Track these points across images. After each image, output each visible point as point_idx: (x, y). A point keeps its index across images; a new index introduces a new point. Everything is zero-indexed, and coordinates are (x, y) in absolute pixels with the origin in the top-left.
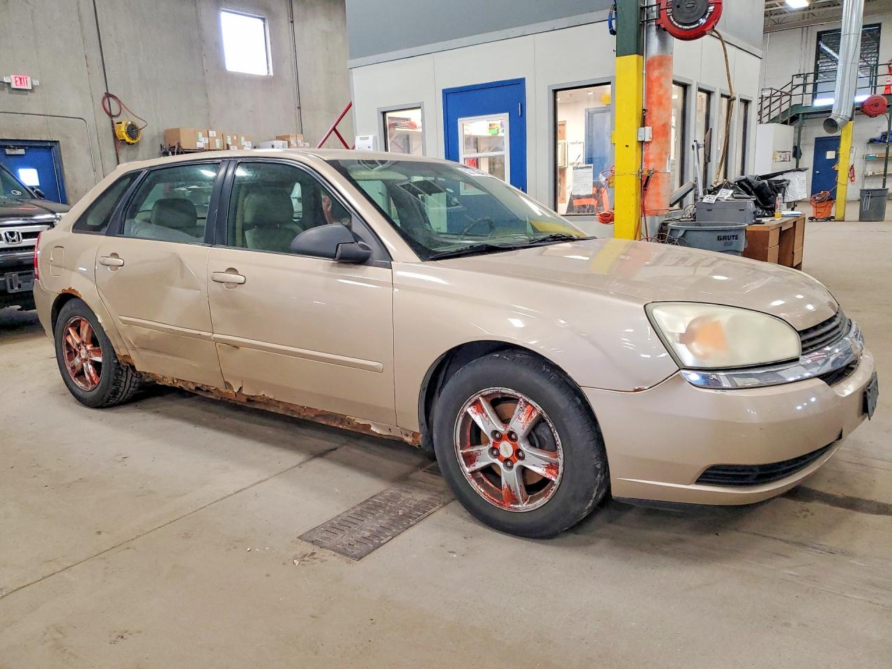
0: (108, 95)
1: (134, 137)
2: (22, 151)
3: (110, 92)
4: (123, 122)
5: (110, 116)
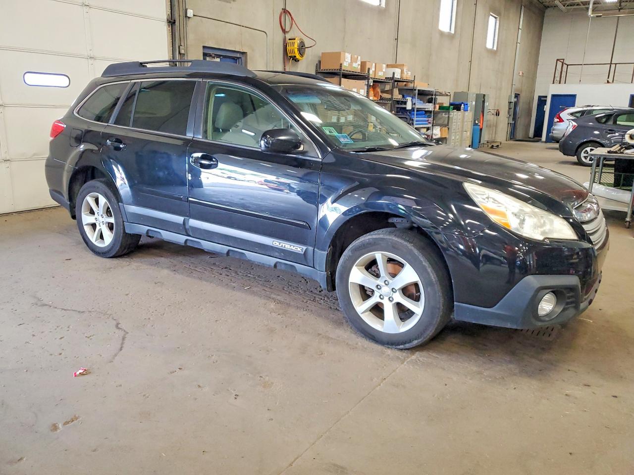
0: (285, 11)
1: (302, 55)
2: (218, 60)
3: (287, 9)
4: (296, 39)
5: (284, 31)
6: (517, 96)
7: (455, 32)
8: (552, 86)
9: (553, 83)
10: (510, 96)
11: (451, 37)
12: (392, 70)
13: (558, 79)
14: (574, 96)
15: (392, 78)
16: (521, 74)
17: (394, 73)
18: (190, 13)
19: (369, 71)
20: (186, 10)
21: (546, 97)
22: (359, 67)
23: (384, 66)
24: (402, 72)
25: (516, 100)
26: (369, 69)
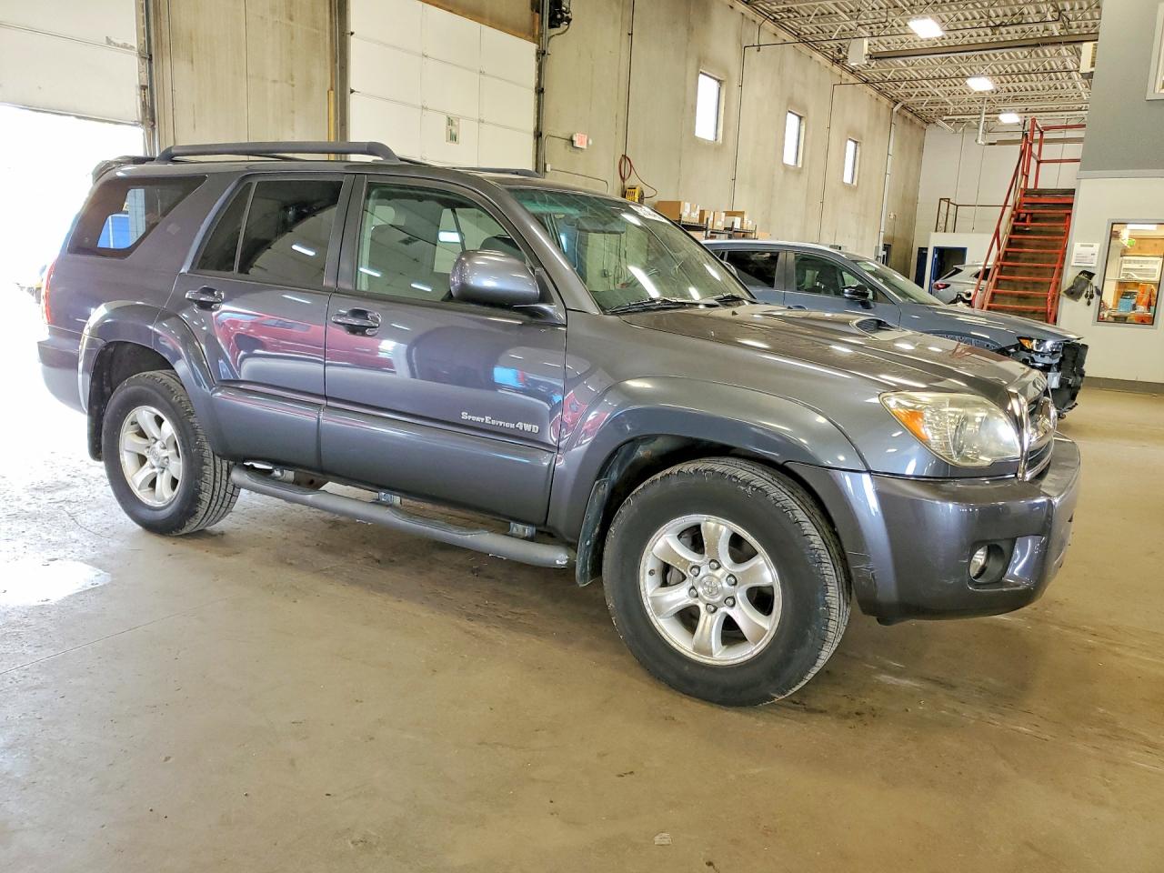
3: (627, 155)
4: (637, 189)
5: (623, 179)
6: (887, 247)
7: (803, 166)
8: (933, 234)
9: (936, 231)
10: (877, 248)
11: (799, 172)
12: (731, 219)
13: (943, 225)
14: (963, 251)
15: (731, 229)
16: (892, 217)
17: (733, 223)
18: (548, 168)
19: (707, 222)
20: (545, 165)
21: (927, 249)
22: (698, 217)
23: (724, 214)
24: (742, 221)
25: (885, 253)
26: (708, 219)
